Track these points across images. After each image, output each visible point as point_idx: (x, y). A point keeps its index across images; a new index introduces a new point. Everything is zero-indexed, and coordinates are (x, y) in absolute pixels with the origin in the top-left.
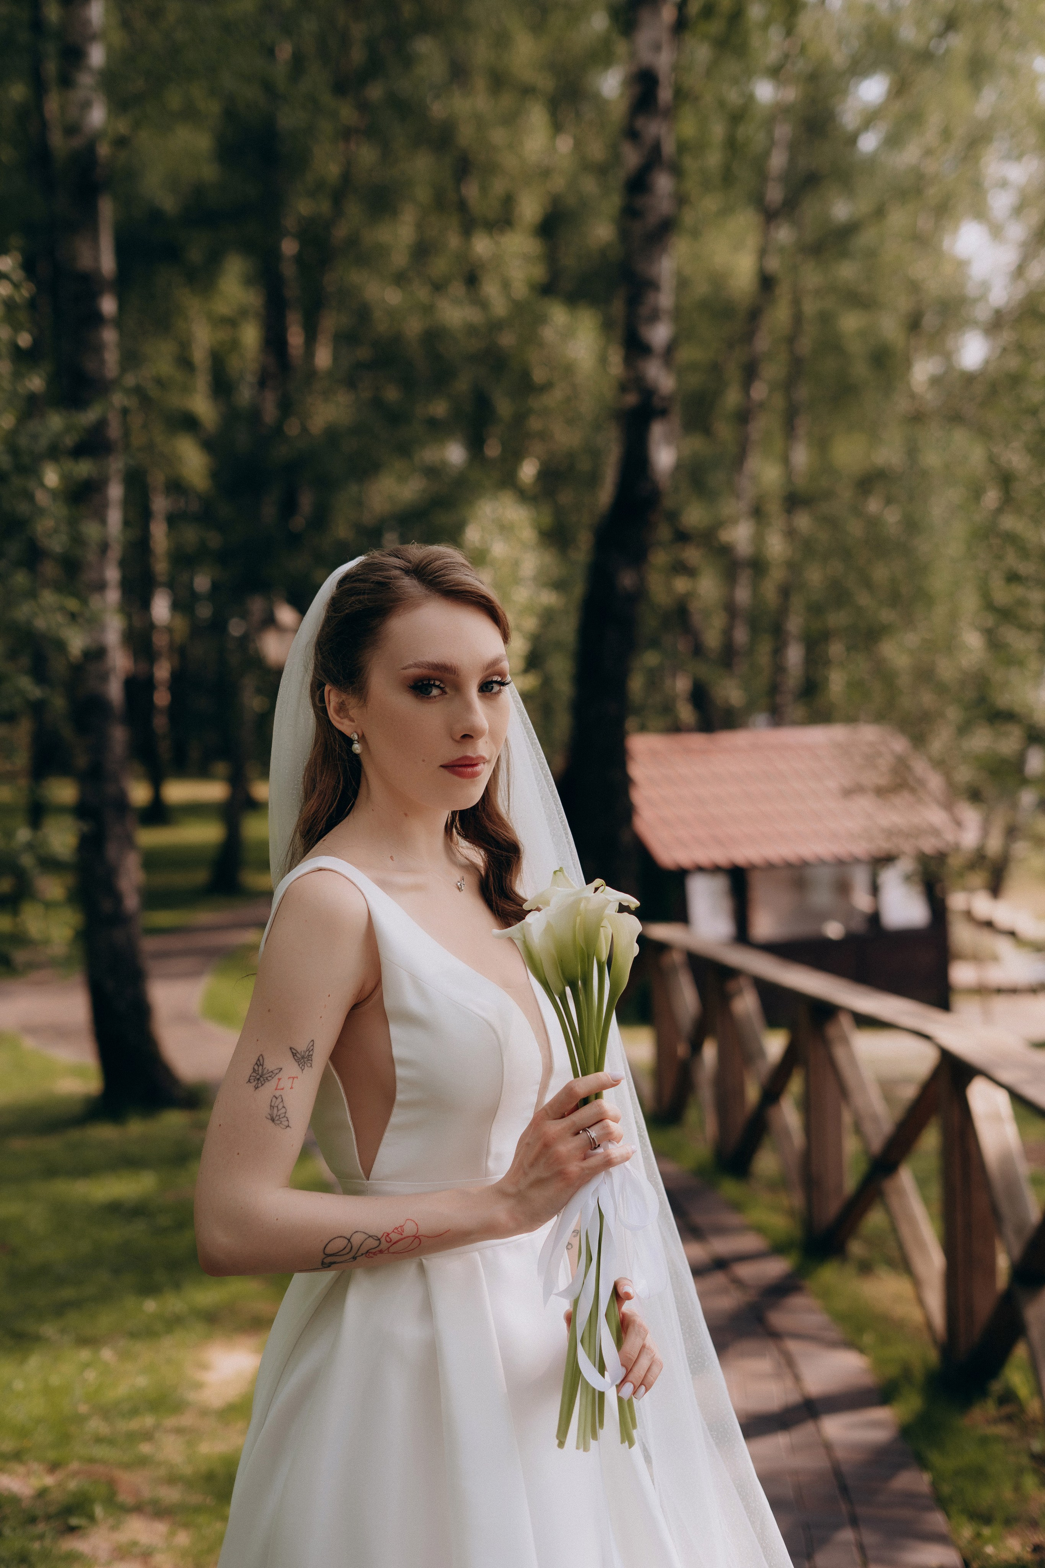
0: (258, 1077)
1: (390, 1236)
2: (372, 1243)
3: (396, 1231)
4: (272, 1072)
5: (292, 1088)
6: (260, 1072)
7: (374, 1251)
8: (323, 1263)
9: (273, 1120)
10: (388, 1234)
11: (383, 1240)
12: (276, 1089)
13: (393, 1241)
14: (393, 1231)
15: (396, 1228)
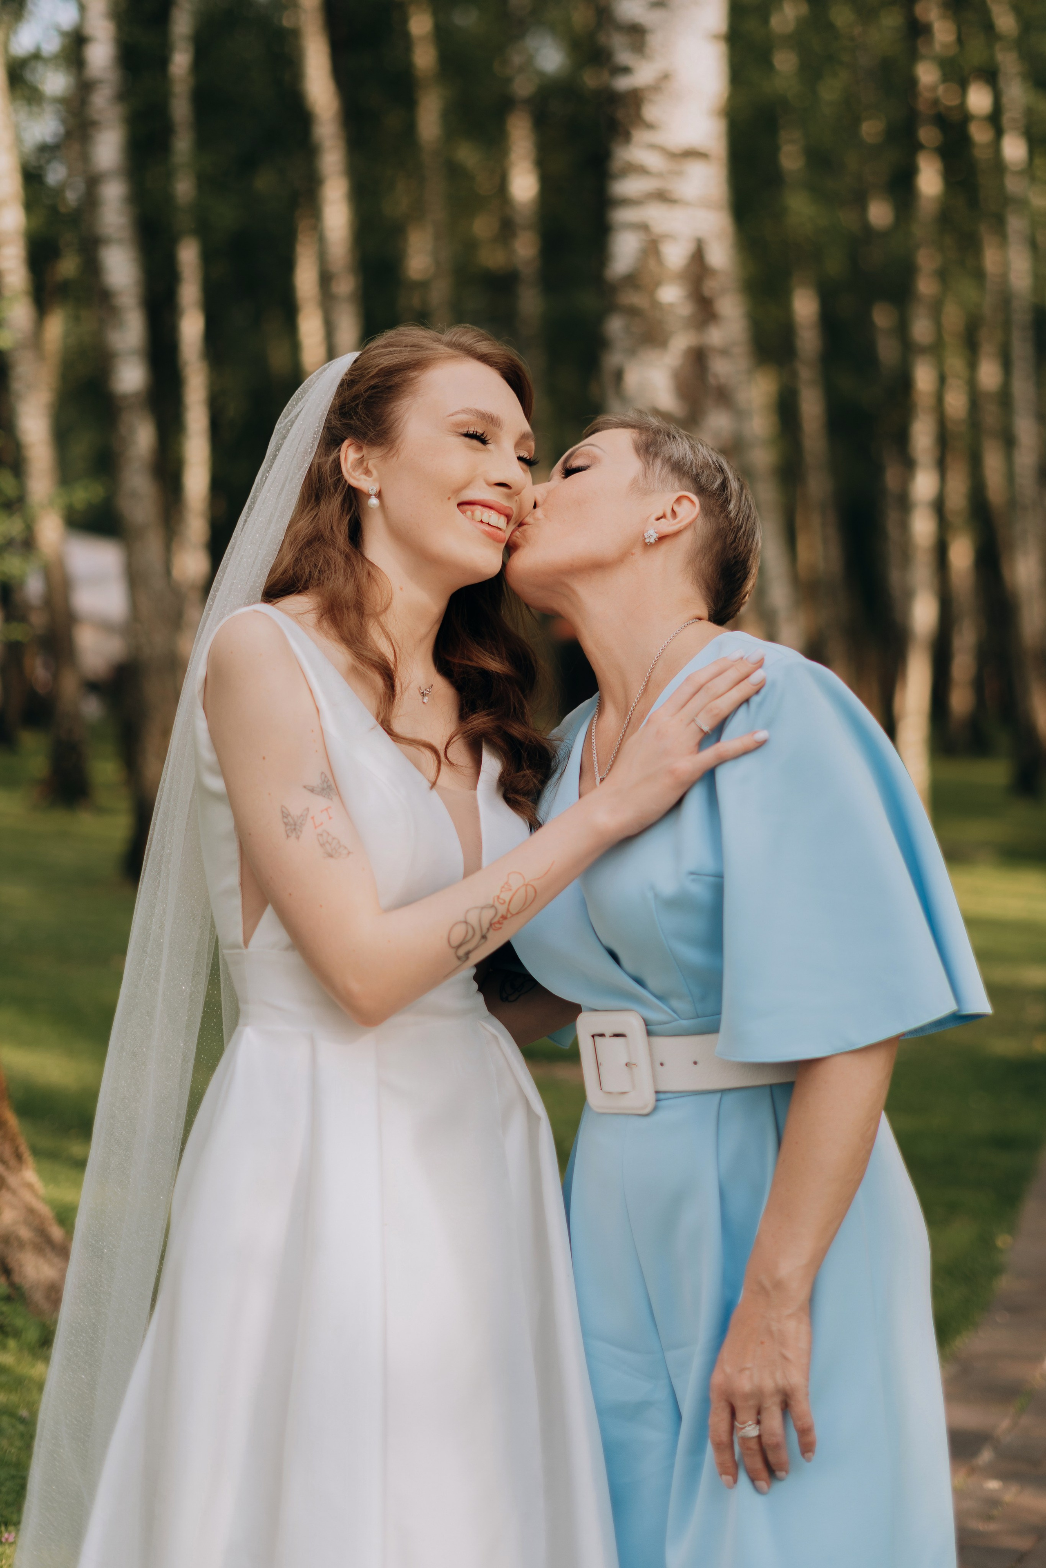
0: (293, 827)
1: (501, 897)
2: (488, 915)
3: (503, 890)
4: (302, 815)
5: (330, 818)
6: (291, 822)
7: (496, 920)
8: (459, 958)
9: (331, 856)
10: (498, 897)
11: (497, 904)
12: (316, 827)
13: (507, 900)
14: (501, 891)
15: (503, 887)
